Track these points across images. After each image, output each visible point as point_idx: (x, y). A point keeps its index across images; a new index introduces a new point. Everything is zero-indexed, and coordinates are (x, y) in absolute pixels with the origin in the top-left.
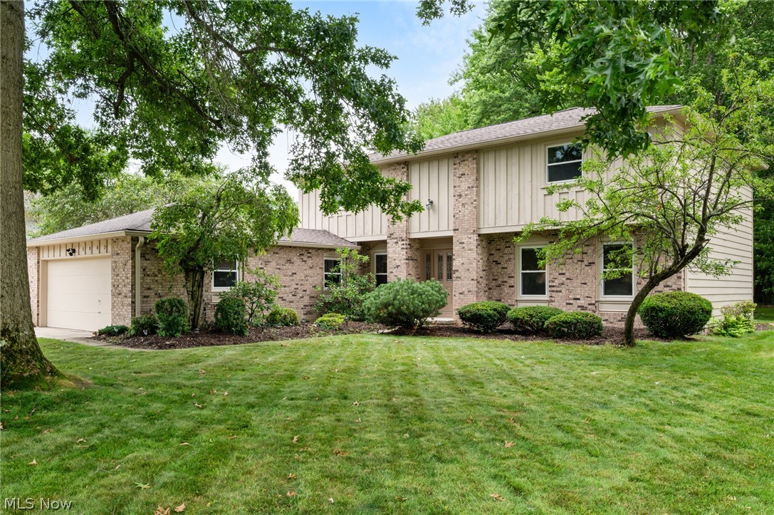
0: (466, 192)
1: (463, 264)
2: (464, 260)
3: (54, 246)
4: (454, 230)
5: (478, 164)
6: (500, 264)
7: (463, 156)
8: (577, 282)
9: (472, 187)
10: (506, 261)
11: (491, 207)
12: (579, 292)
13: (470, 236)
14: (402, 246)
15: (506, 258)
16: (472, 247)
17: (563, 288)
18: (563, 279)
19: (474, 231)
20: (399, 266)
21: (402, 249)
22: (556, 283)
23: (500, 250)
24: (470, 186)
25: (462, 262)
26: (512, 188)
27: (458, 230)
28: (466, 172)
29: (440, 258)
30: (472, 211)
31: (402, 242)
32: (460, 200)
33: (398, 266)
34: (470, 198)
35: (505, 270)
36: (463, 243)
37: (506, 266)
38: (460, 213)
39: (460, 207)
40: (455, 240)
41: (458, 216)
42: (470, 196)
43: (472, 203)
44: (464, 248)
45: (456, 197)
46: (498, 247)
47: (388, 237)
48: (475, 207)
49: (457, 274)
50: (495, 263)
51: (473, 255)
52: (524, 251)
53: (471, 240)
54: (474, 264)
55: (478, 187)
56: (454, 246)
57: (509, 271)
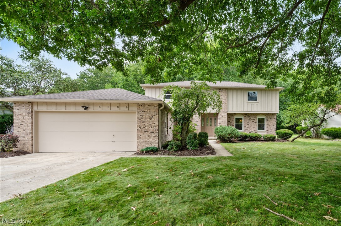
2: (223, 120)
3: (56, 103)
5: (227, 93)
6: (230, 122)
7: (223, 90)
8: (252, 127)
10: (232, 121)
11: (231, 105)
12: (252, 129)
13: (225, 113)
17: (248, 128)
18: (248, 126)
20: (198, 121)
22: (246, 127)
23: (229, 118)
24: (225, 99)
28: (224, 95)
29: (208, 119)
30: (225, 106)
36: (222, 115)
40: (219, 114)
42: (225, 102)
49: (220, 124)
50: (228, 121)
51: (226, 119)
52: (236, 119)
53: (225, 115)
54: (226, 122)
55: (227, 99)
56: (219, 116)
57: (232, 124)
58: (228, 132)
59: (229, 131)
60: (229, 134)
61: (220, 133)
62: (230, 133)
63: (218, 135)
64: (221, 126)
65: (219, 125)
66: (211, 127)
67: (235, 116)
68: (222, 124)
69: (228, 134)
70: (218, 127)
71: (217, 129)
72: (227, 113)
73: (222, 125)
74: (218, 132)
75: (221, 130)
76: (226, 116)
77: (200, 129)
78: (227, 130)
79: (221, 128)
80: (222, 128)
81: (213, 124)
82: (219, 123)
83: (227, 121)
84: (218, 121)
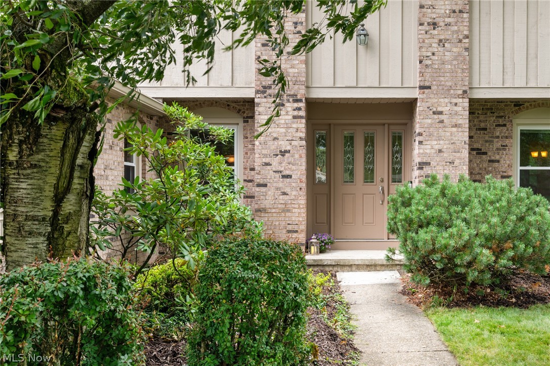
0: (448, 20)
1: (440, 151)
2: (442, 144)
4: (421, 88)
6: (485, 153)
9: (461, 11)
10: (498, 149)
11: (496, 50)
13: (454, 101)
14: (296, 113)
15: (497, 144)
16: (460, 122)
19: (465, 92)
20: (286, 152)
21: (295, 117)
23: (485, 129)
24: (457, 8)
25: (437, 147)
26: (537, 22)
27: (429, 88)
29: (350, 140)
30: (459, 55)
31: (296, 105)
32: (435, 32)
33: (283, 153)
34: (457, 32)
35: (496, 165)
36: (441, 113)
37: (497, 157)
38: (435, 58)
39: (435, 45)
40: (420, 107)
41: (429, 62)
42: (456, 28)
43: (460, 41)
44: (442, 122)
45: (426, 27)
46: (482, 125)
47: (257, 92)
48: (467, 49)
49: (427, 170)
50: (476, 151)
51: (463, 136)
52: (523, 134)
53: (459, 109)
54: (465, 153)
55: (470, 12)
56: (418, 118)
57: (503, 166)
58: (484, 228)
59: (495, 220)
60: (498, 245)
61: (424, 235)
62: (499, 230)
63: (416, 248)
64: (431, 181)
65: (416, 173)
66: (369, 188)
67: (516, 121)
68: (439, 171)
69: (489, 238)
70: (416, 184)
71: (407, 204)
72: (472, 102)
73: (439, 177)
74: (410, 222)
75: (438, 211)
76: (463, 119)
77: (303, 201)
78: (478, 211)
79: (435, 191)
80: (443, 194)
81: (382, 167)
82: (417, 160)
83: (472, 149)
84: (412, 150)
